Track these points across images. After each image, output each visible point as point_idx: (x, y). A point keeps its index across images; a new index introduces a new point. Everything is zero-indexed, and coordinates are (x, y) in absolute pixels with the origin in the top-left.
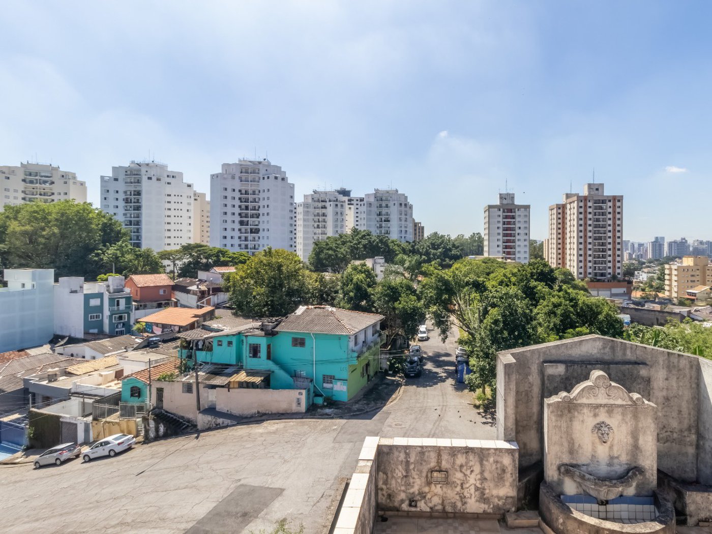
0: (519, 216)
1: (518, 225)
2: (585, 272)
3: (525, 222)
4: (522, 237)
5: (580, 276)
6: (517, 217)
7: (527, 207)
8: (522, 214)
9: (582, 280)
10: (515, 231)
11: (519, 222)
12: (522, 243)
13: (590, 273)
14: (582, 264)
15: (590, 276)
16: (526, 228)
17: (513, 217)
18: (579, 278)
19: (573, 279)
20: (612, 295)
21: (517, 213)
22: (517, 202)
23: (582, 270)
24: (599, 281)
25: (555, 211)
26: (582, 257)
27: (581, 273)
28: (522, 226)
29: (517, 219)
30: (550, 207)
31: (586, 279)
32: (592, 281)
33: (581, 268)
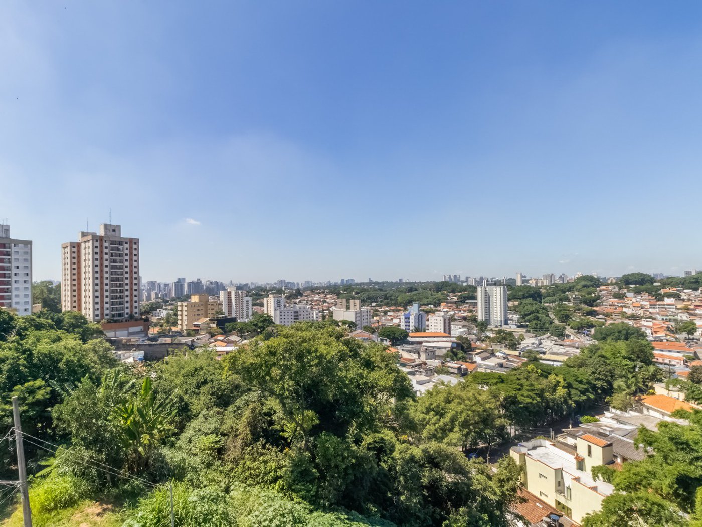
0: (17, 253)
1: (14, 264)
2: (102, 314)
3: (26, 260)
4: (21, 278)
5: (97, 318)
6: (13, 254)
7: (28, 244)
8: (21, 251)
9: (98, 322)
10: (10, 270)
11: (17, 260)
12: (21, 285)
13: (107, 315)
14: (98, 306)
15: (108, 317)
16: (26, 267)
17: (8, 254)
18: (94, 320)
19: (86, 322)
20: (130, 334)
21: (13, 249)
22: (13, 236)
23: (98, 312)
24: (116, 321)
25: (68, 250)
26: (99, 298)
27: (97, 315)
28: (21, 265)
29: (13, 257)
30: (62, 245)
31: (103, 321)
32: (109, 322)
33: (98, 309)
